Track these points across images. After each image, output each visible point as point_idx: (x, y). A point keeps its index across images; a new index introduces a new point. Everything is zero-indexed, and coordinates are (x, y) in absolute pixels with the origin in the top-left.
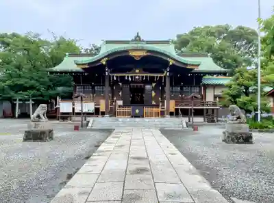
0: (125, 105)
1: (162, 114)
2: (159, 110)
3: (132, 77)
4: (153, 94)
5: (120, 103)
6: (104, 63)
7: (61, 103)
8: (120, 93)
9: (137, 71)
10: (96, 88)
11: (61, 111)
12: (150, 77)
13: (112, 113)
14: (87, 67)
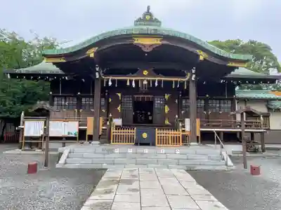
0: (125, 126)
1: (185, 140)
2: (179, 133)
3: (137, 82)
4: (167, 109)
5: (118, 122)
6: (92, 55)
7: (26, 123)
8: (119, 108)
9: (145, 73)
10: (83, 100)
11: (26, 134)
12: (164, 81)
13: (105, 138)
14: (63, 61)
